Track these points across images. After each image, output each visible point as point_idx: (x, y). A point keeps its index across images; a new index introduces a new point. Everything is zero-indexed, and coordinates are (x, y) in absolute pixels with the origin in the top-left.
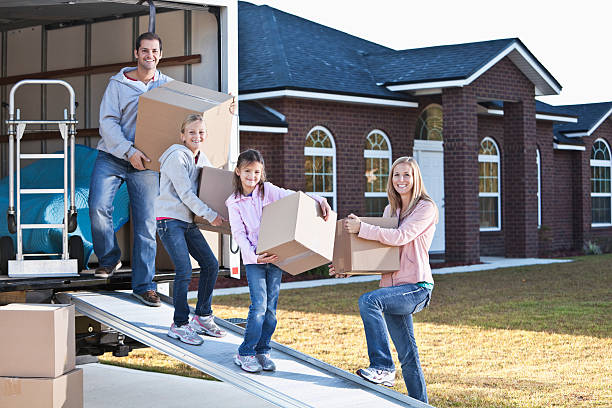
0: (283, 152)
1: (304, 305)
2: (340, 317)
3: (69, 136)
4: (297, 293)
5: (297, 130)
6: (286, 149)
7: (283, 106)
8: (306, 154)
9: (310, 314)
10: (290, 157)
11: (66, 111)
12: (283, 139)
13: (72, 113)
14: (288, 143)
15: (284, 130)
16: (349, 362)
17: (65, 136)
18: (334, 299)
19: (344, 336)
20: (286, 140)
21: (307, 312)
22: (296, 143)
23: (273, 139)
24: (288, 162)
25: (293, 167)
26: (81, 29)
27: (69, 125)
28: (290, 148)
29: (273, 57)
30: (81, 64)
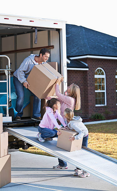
0: (87, 77)
1: (94, 130)
2: (106, 134)
3: (8, 74)
4: (92, 126)
5: (92, 69)
6: (88, 76)
7: (87, 61)
8: (95, 77)
9: (96, 133)
10: (90, 79)
11: (7, 66)
12: (87, 72)
13: (9, 66)
14: (89, 74)
15: (87, 69)
16: (108, 150)
17: (7, 74)
18: (104, 128)
19: (107, 141)
20: (88, 73)
21: (95, 133)
22: (92, 74)
23: (83, 72)
24: (89, 80)
25: (91, 82)
26: (13, 37)
27: (8, 71)
28: (89, 75)
29: (83, 44)
30: (13, 49)
